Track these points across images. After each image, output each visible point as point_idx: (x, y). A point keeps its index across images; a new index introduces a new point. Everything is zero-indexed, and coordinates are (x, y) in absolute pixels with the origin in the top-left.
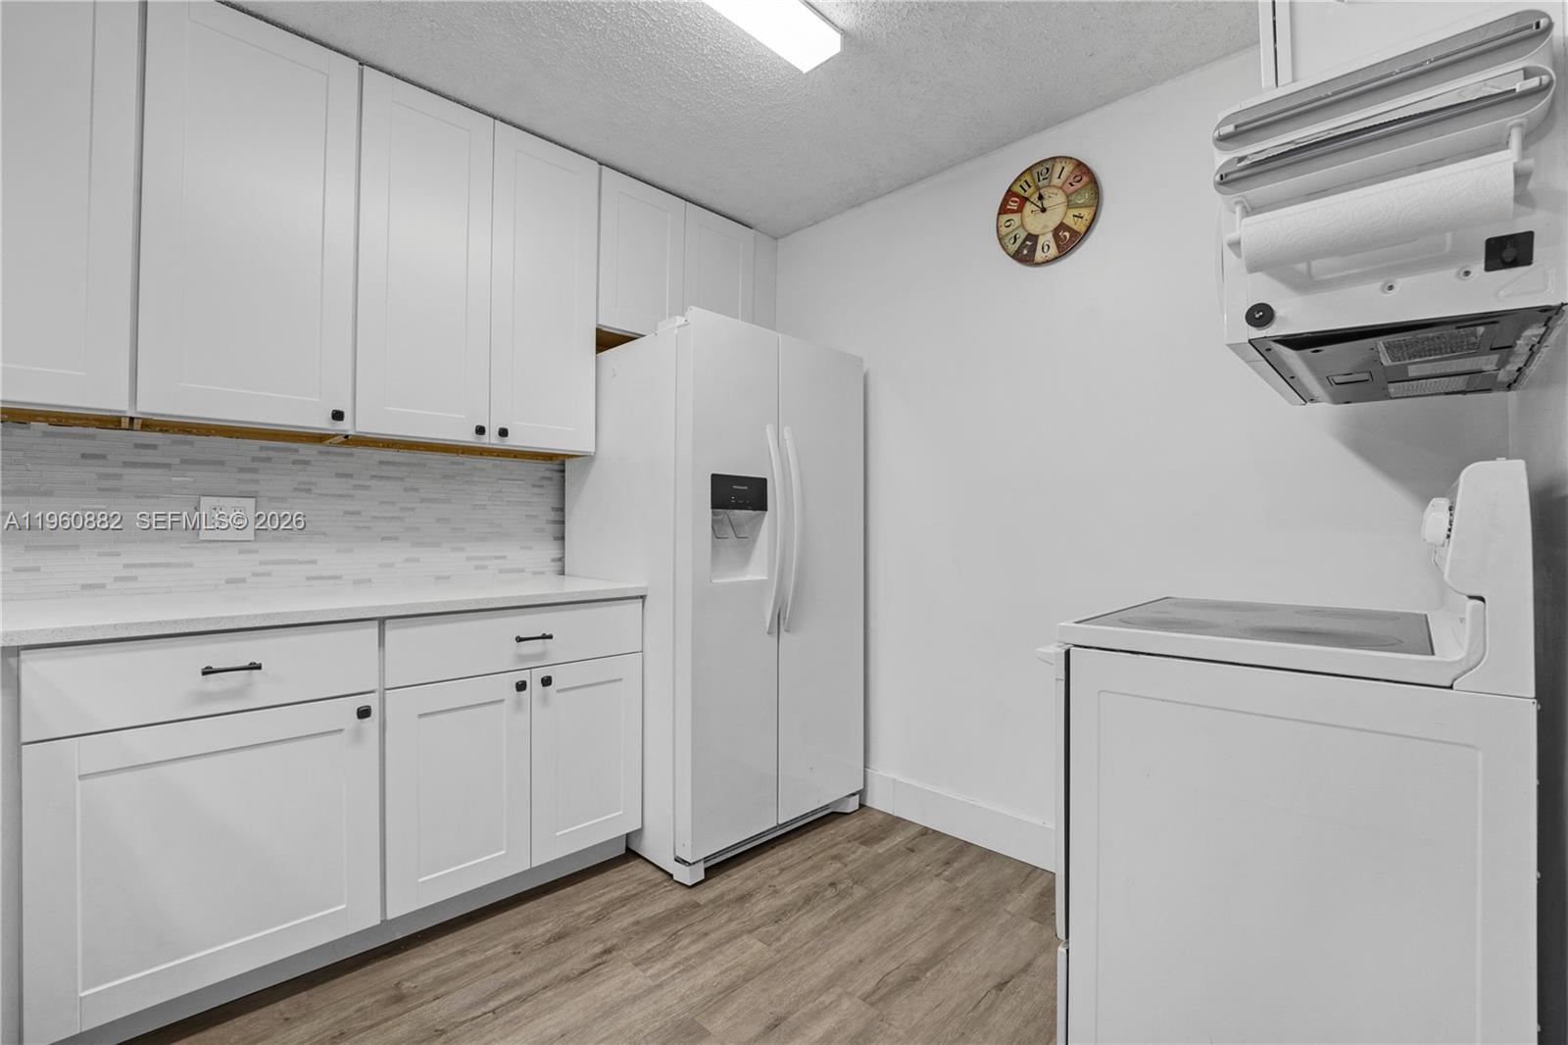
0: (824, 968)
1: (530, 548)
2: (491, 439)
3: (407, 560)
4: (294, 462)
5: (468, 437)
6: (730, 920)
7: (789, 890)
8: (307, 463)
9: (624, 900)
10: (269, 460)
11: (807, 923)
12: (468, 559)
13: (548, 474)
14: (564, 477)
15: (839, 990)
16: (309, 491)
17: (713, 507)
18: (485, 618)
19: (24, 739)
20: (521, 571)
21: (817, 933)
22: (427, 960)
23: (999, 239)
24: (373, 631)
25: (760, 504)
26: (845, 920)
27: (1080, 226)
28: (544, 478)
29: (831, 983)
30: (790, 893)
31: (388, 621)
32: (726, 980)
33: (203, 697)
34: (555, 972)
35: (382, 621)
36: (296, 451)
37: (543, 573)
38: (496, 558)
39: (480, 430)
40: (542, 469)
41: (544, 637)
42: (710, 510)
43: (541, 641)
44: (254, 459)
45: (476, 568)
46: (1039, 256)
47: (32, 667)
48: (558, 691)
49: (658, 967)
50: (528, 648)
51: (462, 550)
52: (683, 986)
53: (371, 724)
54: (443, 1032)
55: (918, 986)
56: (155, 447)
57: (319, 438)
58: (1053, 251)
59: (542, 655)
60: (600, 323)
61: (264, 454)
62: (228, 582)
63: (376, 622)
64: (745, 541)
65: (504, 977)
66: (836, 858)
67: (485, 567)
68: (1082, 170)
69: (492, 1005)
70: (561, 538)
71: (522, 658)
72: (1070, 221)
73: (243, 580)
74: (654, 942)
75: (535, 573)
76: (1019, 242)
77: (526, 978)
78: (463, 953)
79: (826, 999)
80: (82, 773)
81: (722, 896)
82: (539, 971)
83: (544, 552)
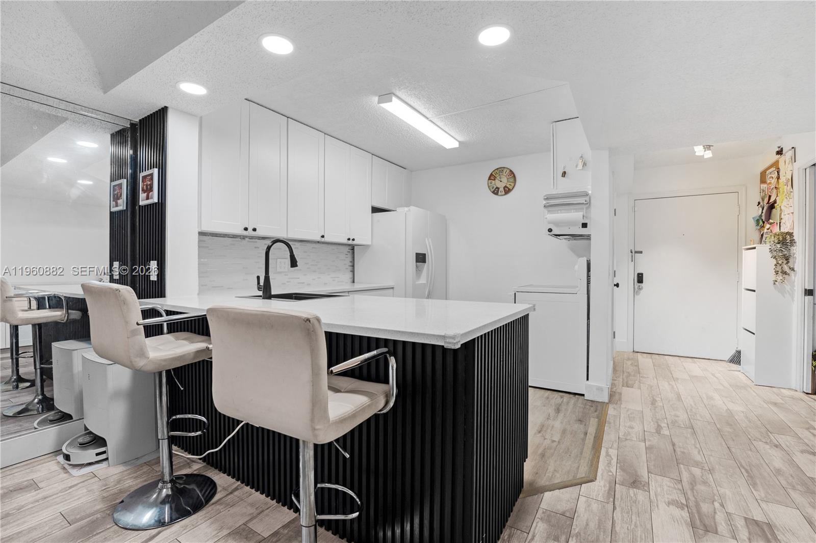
2: (349, 242)
5: (345, 241)
12: (331, 278)
13: (350, 251)
14: (354, 251)
17: (416, 262)
23: (489, 187)
25: (425, 261)
27: (510, 187)
39: (349, 239)
40: (348, 248)
45: (333, 281)
46: (499, 193)
58: (503, 193)
60: (372, 204)
62: (282, 284)
64: (421, 271)
67: (335, 280)
68: (512, 172)
70: (353, 271)
72: (508, 186)
73: (285, 284)
76: (494, 188)
83: (349, 276)
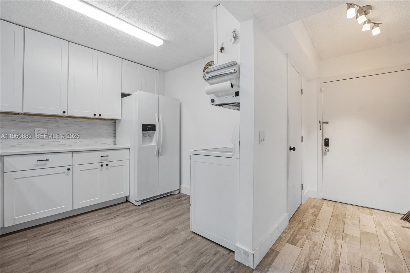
0: (159, 217)
1: (108, 139)
2: (97, 116)
3: (80, 141)
4: (55, 121)
5: (92, 116)
6: (144, 211)
7: (157, 206)
8: (58, 121)
9: (123, 208)
10: (50, 121)
11: (159, 211)
12: (93, 141)
13: (112, 123)
14: (115, 124)
15: (159, 220)
16: (58, 127)
17: (142, 130)
18: (95, 152)
19: (4, 172)
20: (106, 144)
21: (160, 212)
22: (82, 217)
23: (203, 77)
24: (71, 154)
25: (154, 130)
26: (166, 210)
28: (111, 124)
29: (159, 219)
30: (157, 207)
31: (74, 152)
32: (139, 219)
33: (37, 165)
34: (107, 218)
35: (73, 152)
36: (56, 119)
37: (111, 144)
38: (100, 141)
39: (95, 115)
40: (111, 122)
41: (107, 156)
42: (142, 131)
43: (106, 157)
44: (47, 121)
45: (95, 143)
47: (6, 159)
48: (110, 167)
49: (127, 217)
50: (103, 158)
51: (92, 139)
52: (131, 220)
53: (70, 172)
54: (83, 227)
55: (174, 219)
56: (26, 118)
57: (60, 116)
59: (107, 160)
60: (122, 92)
61: (49, 119)
62: (41, 145)
63: (71, 152)
64: (151, 137)
65: (96, 219)
66: (169, 201)
67: (97, 143)
69: (93, 223)
70: (115, 137)
71: (102, 160)
74: (128, 214)
75: (109, 144)
77: (100, 219)
78: (89, 216)
79: (157, 221)
80: (15, 178)
81: (143, 207)
82: (103, 218)
83: (111, 140)
